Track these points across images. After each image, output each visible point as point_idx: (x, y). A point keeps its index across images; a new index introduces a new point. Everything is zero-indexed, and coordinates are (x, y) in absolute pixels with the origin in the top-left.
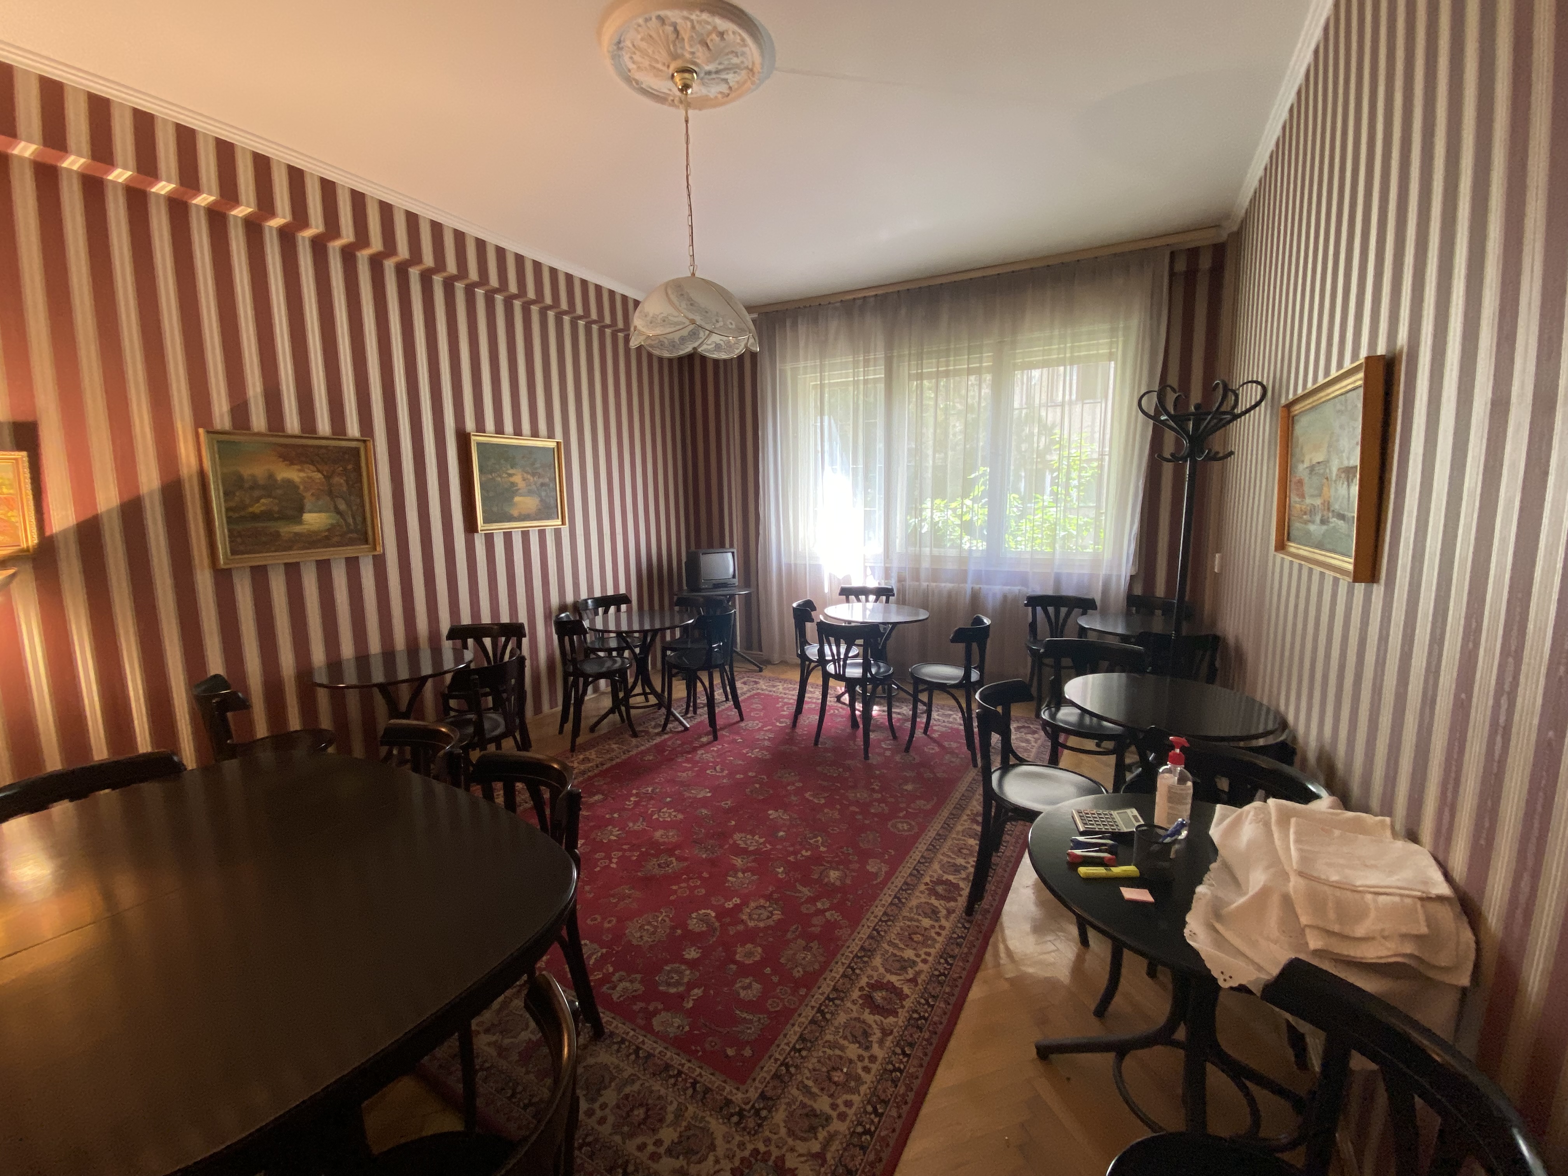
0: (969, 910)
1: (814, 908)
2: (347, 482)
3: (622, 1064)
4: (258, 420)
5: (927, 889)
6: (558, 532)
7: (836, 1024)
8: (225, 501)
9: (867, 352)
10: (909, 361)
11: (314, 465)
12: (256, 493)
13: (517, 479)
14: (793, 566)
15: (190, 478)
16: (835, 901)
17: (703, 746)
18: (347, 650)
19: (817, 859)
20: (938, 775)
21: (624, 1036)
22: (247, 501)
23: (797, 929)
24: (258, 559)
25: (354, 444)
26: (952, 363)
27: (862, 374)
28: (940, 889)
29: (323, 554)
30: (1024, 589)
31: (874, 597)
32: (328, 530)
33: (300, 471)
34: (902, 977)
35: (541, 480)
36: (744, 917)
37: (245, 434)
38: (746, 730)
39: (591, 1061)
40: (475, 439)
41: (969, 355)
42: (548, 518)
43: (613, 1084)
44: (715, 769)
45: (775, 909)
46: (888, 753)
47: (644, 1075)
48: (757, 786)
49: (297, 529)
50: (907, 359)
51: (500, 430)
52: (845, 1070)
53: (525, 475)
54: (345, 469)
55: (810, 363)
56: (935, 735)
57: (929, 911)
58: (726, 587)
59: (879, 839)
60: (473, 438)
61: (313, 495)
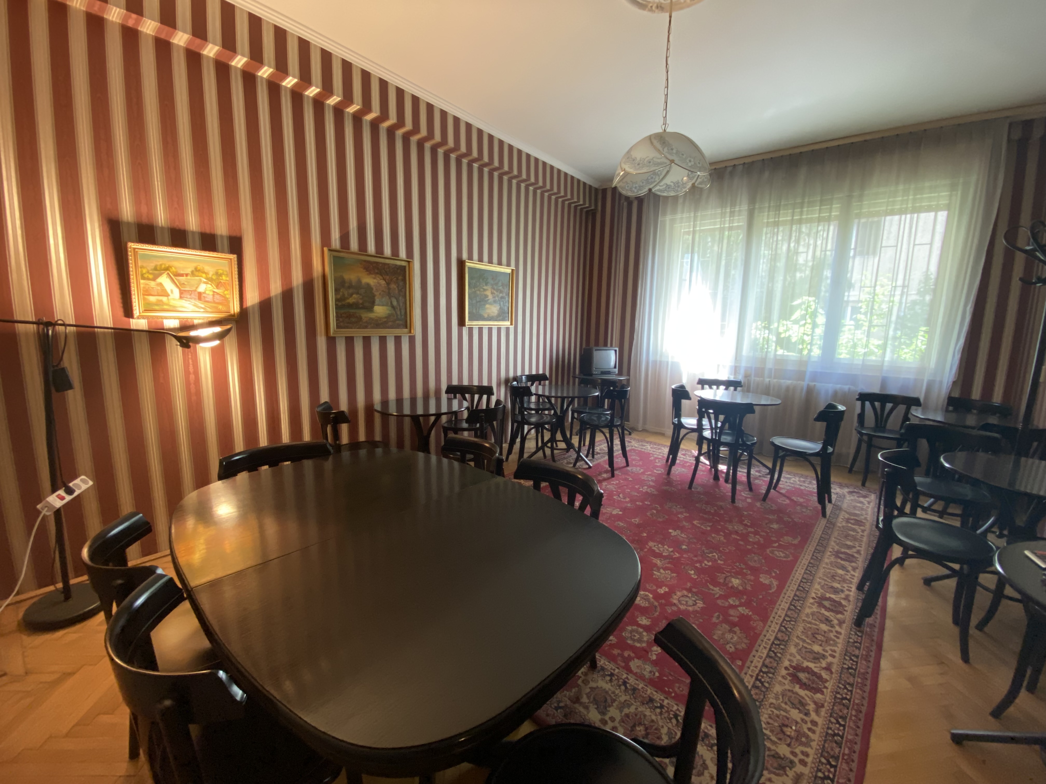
0: (858, 622)
1: (727, 603)
2: (398, 287)
3: (617, 692)
4: (354, 245)
5: (816, 602)
6: (508, 329)
7: (775, 692)
8: (335, 294)
9: (733, 205)
10: (769, 211)
11: (382, 276)
12: (351, 291)
13: (488, 293)
14: (658, 362)
15: (318, 278)
16: (743, 601)
17: (605, 480)
18: (392, 395)
19: (719, 569)
20: (795, 520)
21: (612, 671)
22: (346, 295)
23: (719, 616)
24: (349, 332)
25: (403, 264)
26: (805, 213)
27: (727, 222)
28: (826, 603)
29: (383, 332)
30: (853, 388)
31: (724, 387)
32: (386, 317)
33: (374, 278)
34: (818, 665)
35: (501, 295)
36: (675, 601)
37: (347, 252)
38: (632, 473)
39: (592, 684)
40: (468, 264)
41: (820, 206)
42: (503, 320)
43: (614, 704)
44: (619, 496)
45: (697, 600)
46: (749, 500)
47: (635, 702)
48: (655, 512)
49: (372, 315)
50: (767, 210)
51: (481, 260)
52: (794, 728)
53: (493, 290)
54: (397, 279)
55: (685, 215)
56: (783, 491)
57: (823, 619)
58: (610, 374)
59: (763, 561)
60: (467, 264)
61: (380, 294)
